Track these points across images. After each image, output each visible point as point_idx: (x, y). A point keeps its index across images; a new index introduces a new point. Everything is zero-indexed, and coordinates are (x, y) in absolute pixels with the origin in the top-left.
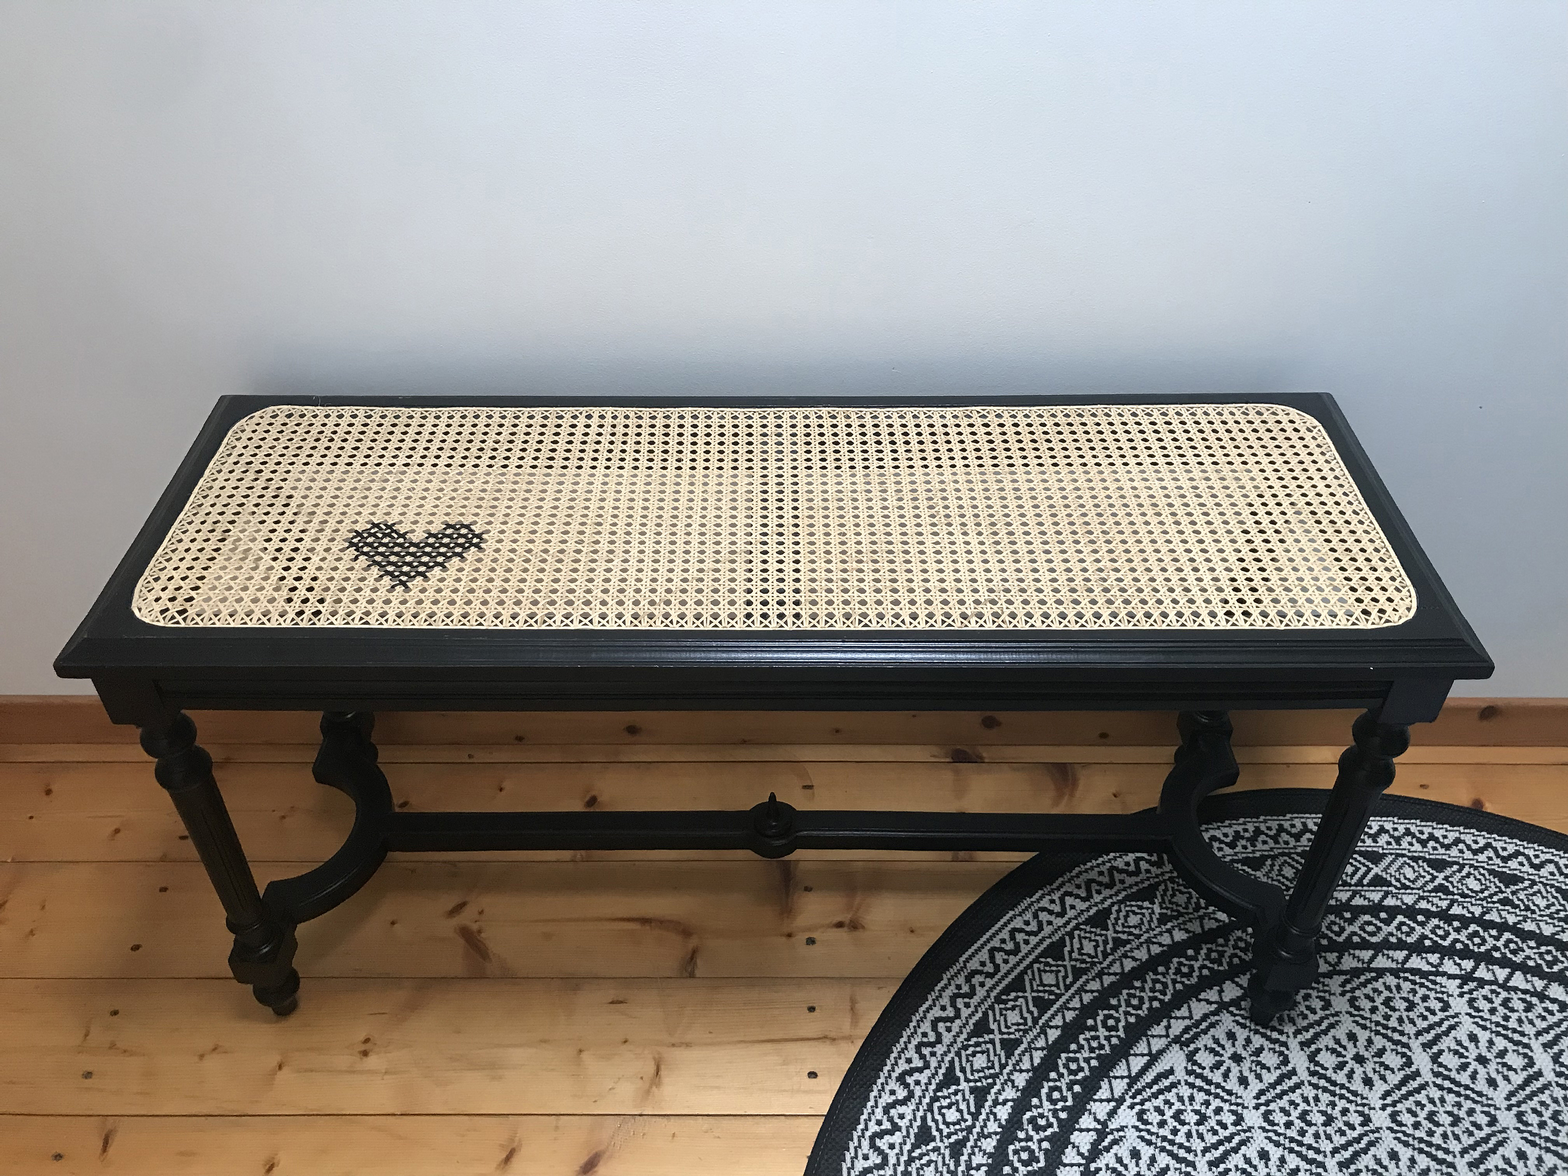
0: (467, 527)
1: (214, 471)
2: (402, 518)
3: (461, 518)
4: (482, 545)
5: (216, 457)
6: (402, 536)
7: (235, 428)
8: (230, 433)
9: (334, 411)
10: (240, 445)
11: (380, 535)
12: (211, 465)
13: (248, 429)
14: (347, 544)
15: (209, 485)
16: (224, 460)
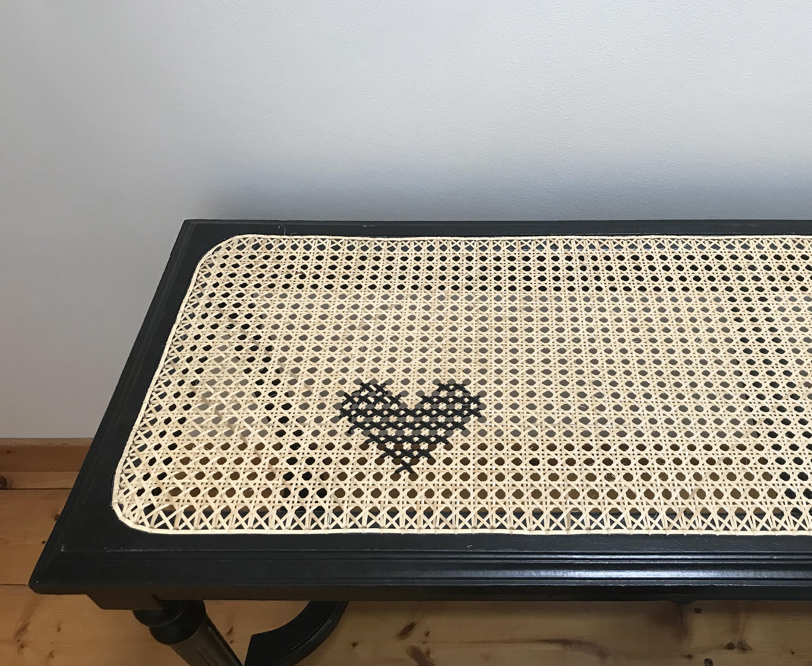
0: (460, 387)
1: (186, 315)
2: (391, 376)
3: (452, 376)
4: (482, 412)
5: (187, 297)
6: (395, 400)
7: (202, 261)
8: (198, 268)
9: (301, 240)
10: (210, 282)
11: (372, 400)
12: (182, 308)
13: (217, 263)
14: (338, 413)
15: (183, 333)
16: (195, 301)
